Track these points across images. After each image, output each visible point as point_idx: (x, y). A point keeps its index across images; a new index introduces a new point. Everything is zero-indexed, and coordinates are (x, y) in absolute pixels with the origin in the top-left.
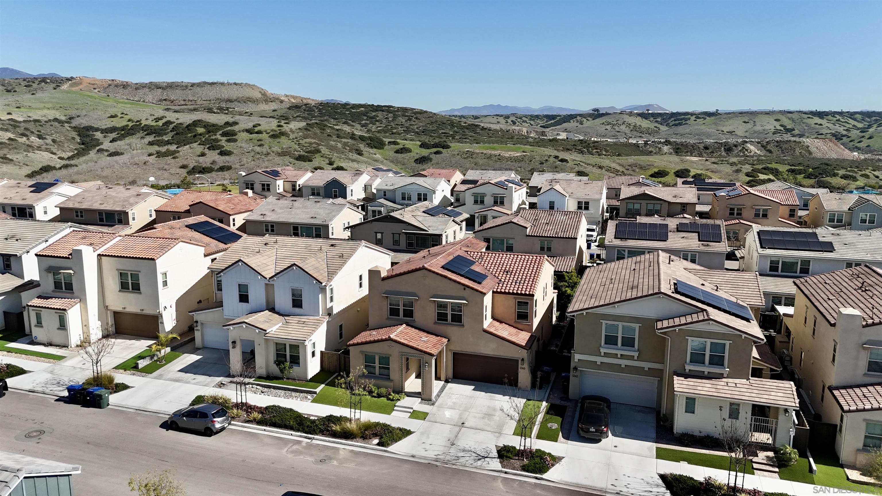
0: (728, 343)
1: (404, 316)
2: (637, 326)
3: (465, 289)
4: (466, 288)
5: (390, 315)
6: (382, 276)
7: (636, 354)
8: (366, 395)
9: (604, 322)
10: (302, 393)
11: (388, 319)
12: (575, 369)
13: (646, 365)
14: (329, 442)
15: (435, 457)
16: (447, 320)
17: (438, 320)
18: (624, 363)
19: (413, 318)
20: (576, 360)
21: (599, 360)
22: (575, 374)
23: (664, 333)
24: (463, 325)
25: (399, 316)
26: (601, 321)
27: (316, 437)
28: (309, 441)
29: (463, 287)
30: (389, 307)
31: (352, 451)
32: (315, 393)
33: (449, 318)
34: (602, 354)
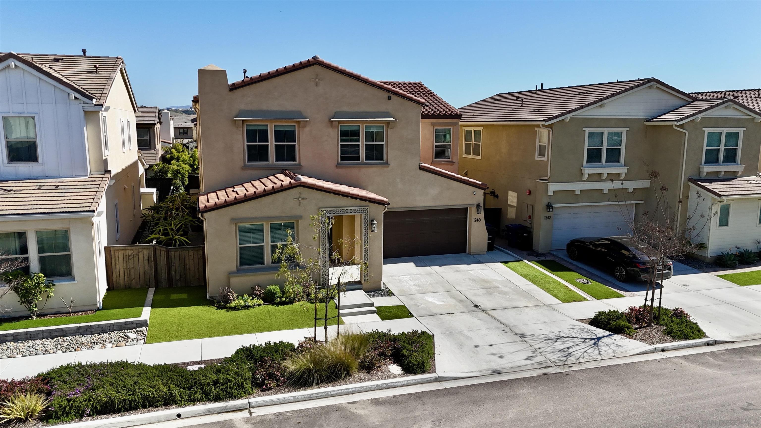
0: (741, 130)
1: (277, 160)
2: (624, 130)
3: (389, 98)
4: (393, 97)
5: (249, 160)
6: (230, 82)
7: (623, 171)
8: (259, 305)
9: (588, 130)
10: (104, 332)
11: (245, 168)
12: (549, 206)
13: (630, 185)
14: (296, 400)
15: (528, 362)
16: (358, 158)
17: (343, 159)
18: (606, 186)
19: (294, 159)
20: (551, 193)
21: (577, 187)
22: (548, 214)
23: (681, 126)
24: (387, 163)
25: (267, 160)
26: (584, 129)
27: (254, 400)
28: (245, 414)
29: (386, 95)
30: (246, 143)
31: (376, 402)
32: (144, 324)
33: (363, 153)
34: (586, 177)
